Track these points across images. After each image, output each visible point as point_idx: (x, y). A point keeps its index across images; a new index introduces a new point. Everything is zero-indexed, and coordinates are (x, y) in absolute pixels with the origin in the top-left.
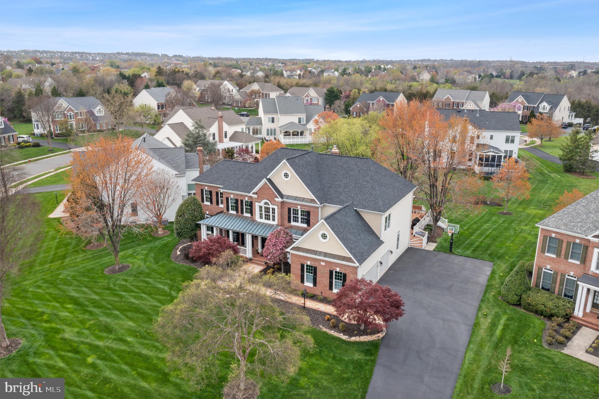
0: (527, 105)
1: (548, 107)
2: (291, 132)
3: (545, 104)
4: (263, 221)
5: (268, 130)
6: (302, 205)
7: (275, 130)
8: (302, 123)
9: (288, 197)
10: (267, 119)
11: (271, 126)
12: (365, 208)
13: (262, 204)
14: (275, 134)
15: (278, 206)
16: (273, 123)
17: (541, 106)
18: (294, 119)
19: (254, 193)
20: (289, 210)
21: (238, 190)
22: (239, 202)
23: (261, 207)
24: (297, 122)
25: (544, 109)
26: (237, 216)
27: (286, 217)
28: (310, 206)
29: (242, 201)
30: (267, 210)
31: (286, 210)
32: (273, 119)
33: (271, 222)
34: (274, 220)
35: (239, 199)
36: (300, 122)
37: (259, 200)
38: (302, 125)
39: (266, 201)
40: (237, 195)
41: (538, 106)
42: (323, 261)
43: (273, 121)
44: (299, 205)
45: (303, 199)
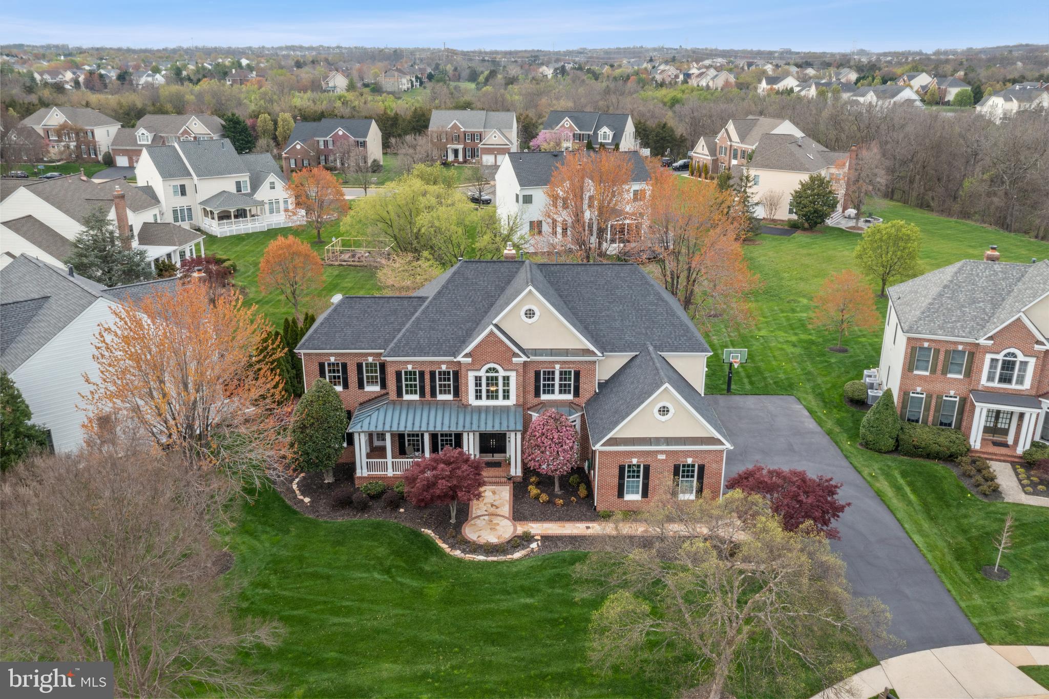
0: (579, 132)
1: (610, 134)
2: (232, 211)
3: (605, 129)
4: (484, 402)
5: (175, 212)
6: (563, 363)
7: (190, 210)
8: (243, 192)
9: (536, 352)
10: (171, 190)
11: (182, 202)
12: (676, 350)
13: (482, 373)
14: (190, 218)
15: (517, 371)
16: (184, 197)
17: (601, 132)
18: (227, 185)
19: (466, 356)
20: (537, 374)
21: (427, 354)
22: (427, 377)
23: (478, 380)
24: (233, 190)
25: (605, 138)
26: (422, 403)
27: (532, 388)
28: (580, 362)
29: (432, 374)
30: (492, 381)
31: (532, 375)
32: (183, 187)
33: (500, 402)
34: (506, 396)
35: (427, 370)
36: (239, 190)
37: (475, 366)
38: (244, 194)
39: (492, 365)
40: (423, 363)
41: (596, 134)
42: (662, 452)
43: (183, 193)
44: (557, 362)
45: (566, 352)
